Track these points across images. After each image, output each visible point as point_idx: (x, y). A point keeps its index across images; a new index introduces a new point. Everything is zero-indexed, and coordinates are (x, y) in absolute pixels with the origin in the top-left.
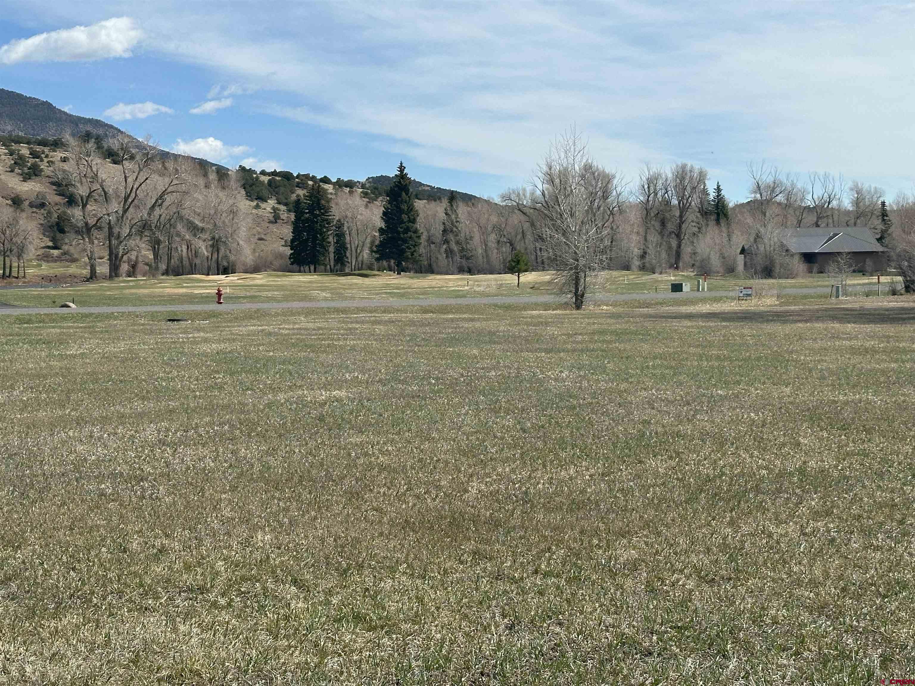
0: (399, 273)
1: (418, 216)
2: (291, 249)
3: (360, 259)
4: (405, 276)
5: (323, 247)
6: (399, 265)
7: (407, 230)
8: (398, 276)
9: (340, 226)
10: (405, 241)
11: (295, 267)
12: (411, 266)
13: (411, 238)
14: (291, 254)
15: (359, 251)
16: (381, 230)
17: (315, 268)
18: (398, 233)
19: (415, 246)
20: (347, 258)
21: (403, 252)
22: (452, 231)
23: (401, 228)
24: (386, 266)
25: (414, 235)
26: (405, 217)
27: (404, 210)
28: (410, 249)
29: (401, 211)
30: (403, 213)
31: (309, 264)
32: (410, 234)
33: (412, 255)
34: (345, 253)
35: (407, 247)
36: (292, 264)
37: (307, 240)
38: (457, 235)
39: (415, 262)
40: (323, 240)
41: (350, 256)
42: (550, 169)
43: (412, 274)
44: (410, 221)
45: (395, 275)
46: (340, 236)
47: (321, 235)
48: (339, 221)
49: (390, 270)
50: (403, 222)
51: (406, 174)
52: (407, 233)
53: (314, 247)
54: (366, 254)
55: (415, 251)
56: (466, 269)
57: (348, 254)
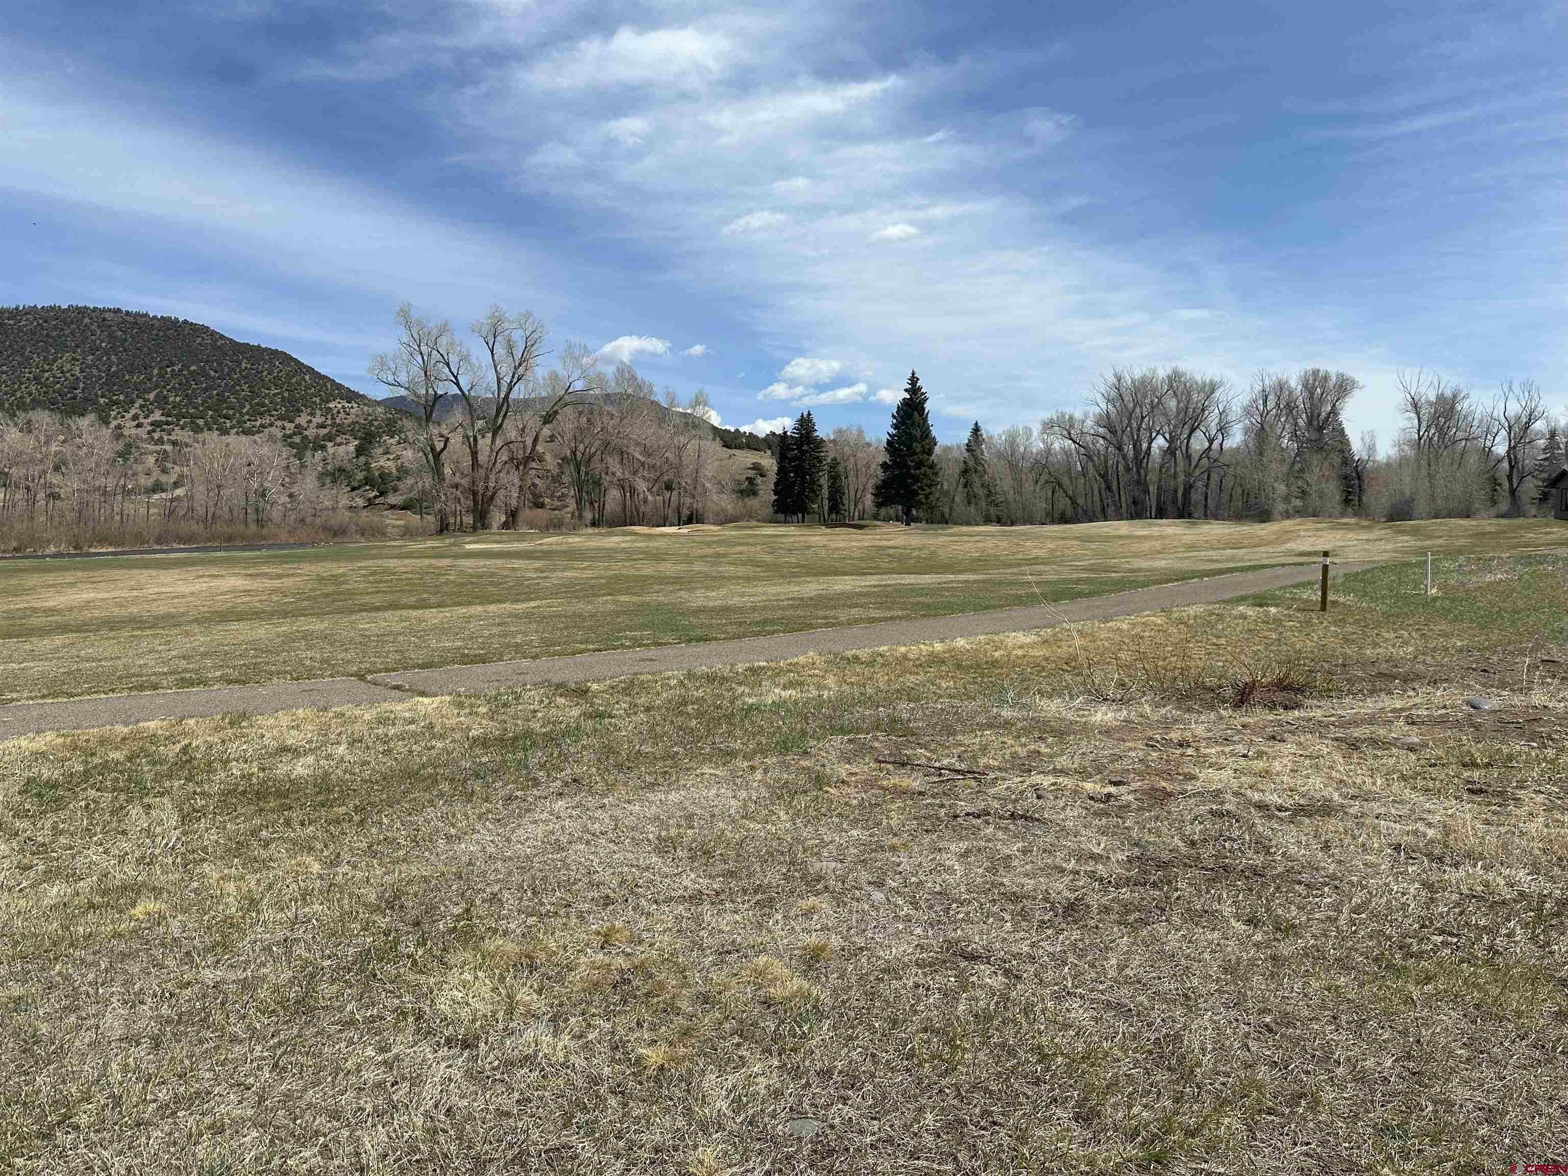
0: (908, 524)
1: (936, 445)
2: (775, 494)
3: (860, 507)
4: (917, 528)
5: (814, 491)
6: (908, 513)
7: (920, 464)
8: (907, 528)
9: (835, 464)
10: (916, 479)
11: (781, 516)
12: (922, 515)
13: (925, 474)
14: (775, 501)
15: (859, 496)
16: (884, 466)
17: (803, 517)
18: (909, 468)
19: (930, 486)
20: (844, 505)
21: (914, 493)
22: (976, 471)
23: (912, 461)
24: (894, 515)
25: (929, 472)
26: (917, 447)
27: (915, 436)
28: (923, 490)
29: (912, 438)
30: (916, 441)
31: (795, 513)
32: (923, 469)
33: (927, 498)
34: (841, 498)
35: (920, 488)
36: (776, 512)
37: (794, 483)
38: (982, 476)
39: (932, 508)
40: (813, 482)
41: (848, 503)
42: (1119, 381)
43: (923, 525)
44: (923, 452)
45: (903, 527)
46: (834, 478)
47: (810, 476)
48: (834, 459)
49: (898, 521)
50: (914, 453)
51: (920, 388)
52: (920, 469)
53: (802, 492)
54: (868, 500)
55: (930, 493)
56: (994, 518)
57: (846, 502)
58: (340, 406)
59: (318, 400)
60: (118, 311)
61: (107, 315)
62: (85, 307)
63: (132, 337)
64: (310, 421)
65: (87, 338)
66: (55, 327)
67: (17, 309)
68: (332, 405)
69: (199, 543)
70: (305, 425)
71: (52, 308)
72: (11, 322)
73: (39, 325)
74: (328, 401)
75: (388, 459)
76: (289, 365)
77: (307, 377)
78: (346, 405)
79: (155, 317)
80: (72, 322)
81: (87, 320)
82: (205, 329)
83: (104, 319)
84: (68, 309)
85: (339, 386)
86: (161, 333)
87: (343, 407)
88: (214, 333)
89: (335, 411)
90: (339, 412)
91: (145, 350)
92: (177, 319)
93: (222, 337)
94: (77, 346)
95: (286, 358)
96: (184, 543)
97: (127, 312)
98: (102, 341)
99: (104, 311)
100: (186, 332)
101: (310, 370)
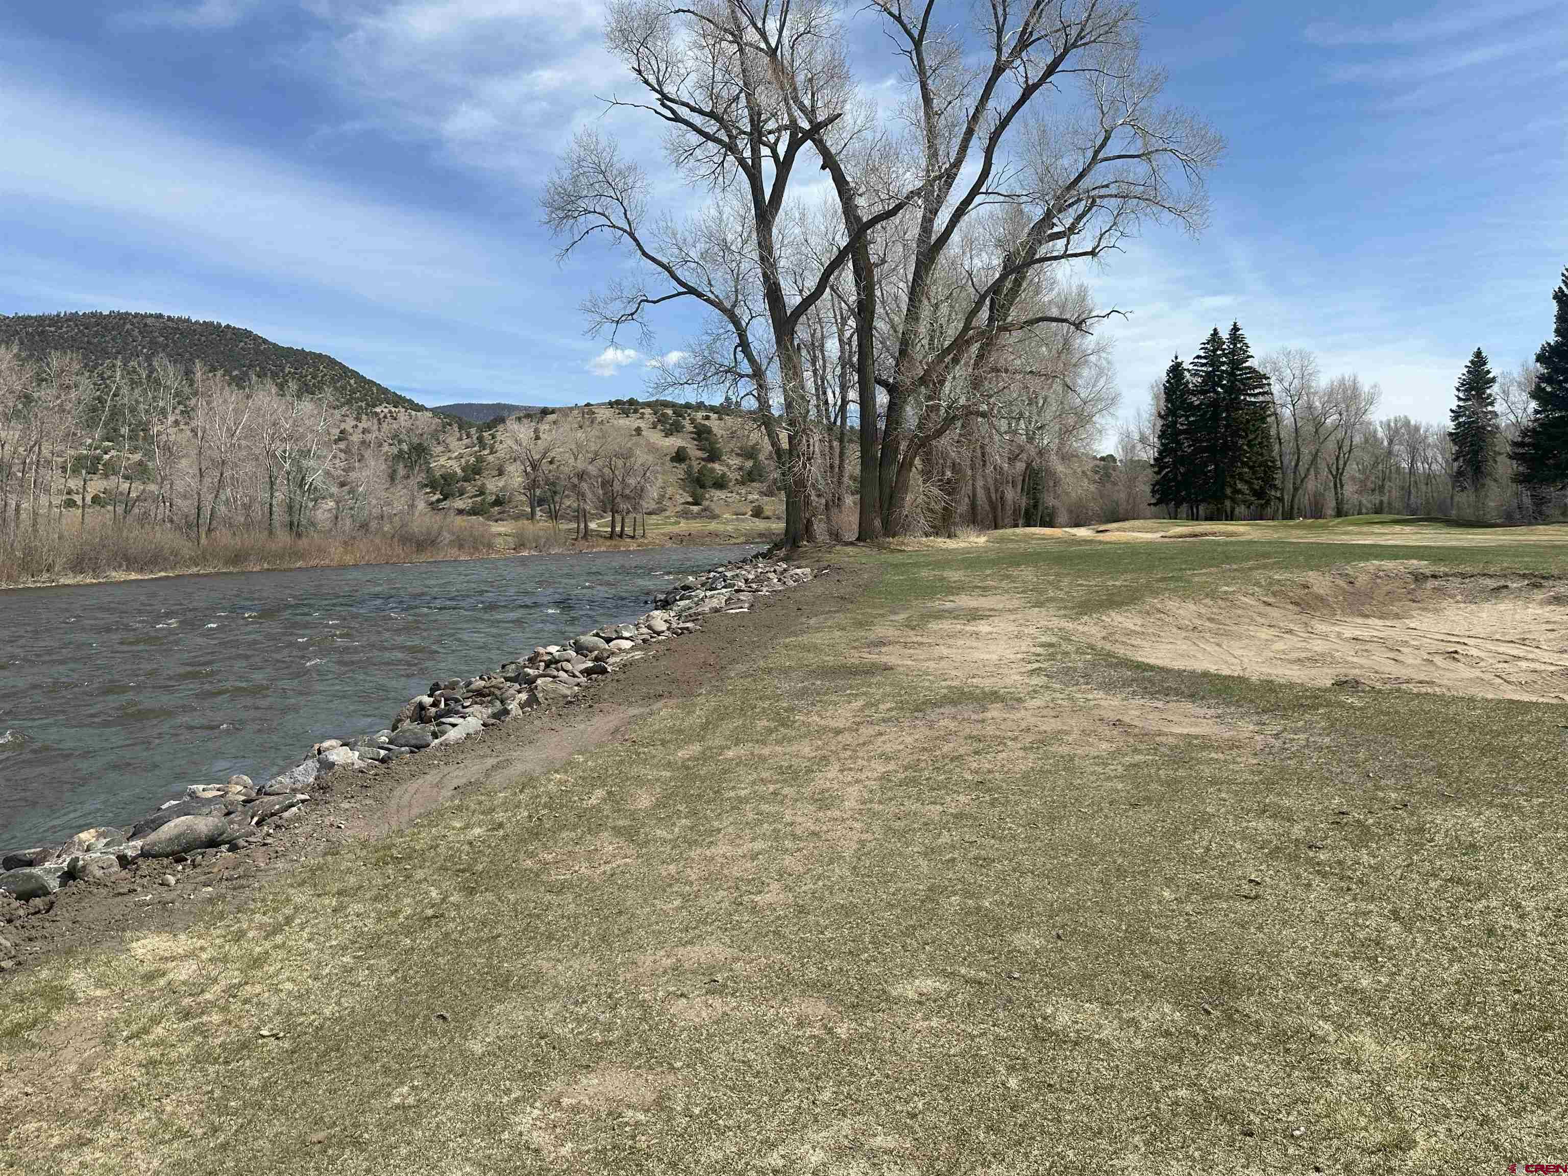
58: (386, 410)
59: (363, 404)
60: (160, 316)
61: (149, 321)
62: (127, 313)
63: (174, 341)
64: (356, 426)
65: (128, 344)
66: (96, 334)
67: (58, 315)
68: (378, 410)
69: (173, 568)
70: (351, 431)
71: (93, 315)
72: (53, 329)
73: (80, 331)
74: (374, 406)
75: (449, 458)
76: (333, 369)
77: (352, 381)
78: (393, 409)
79: (197, 322)
80: (113, 329)
81: (128, 326)
82: (248, 334)
83: (146, 325)
84: (110, 316)
85: (385, 391)
86: (203, 339)
87: (390, 412)
88: (256, 338)
89: (382, 416)
90: (385, 417)
91: (187, 355)
92: (219, 325)
93: (265, 341)
94: (119, 353)
95: (331, 362)
96: (141, 570)
97: (169, 317)
98: (144, 347)
99: (146, 316)
100: (228, 337)
101: (355, 374)
